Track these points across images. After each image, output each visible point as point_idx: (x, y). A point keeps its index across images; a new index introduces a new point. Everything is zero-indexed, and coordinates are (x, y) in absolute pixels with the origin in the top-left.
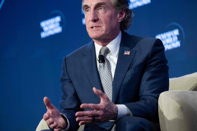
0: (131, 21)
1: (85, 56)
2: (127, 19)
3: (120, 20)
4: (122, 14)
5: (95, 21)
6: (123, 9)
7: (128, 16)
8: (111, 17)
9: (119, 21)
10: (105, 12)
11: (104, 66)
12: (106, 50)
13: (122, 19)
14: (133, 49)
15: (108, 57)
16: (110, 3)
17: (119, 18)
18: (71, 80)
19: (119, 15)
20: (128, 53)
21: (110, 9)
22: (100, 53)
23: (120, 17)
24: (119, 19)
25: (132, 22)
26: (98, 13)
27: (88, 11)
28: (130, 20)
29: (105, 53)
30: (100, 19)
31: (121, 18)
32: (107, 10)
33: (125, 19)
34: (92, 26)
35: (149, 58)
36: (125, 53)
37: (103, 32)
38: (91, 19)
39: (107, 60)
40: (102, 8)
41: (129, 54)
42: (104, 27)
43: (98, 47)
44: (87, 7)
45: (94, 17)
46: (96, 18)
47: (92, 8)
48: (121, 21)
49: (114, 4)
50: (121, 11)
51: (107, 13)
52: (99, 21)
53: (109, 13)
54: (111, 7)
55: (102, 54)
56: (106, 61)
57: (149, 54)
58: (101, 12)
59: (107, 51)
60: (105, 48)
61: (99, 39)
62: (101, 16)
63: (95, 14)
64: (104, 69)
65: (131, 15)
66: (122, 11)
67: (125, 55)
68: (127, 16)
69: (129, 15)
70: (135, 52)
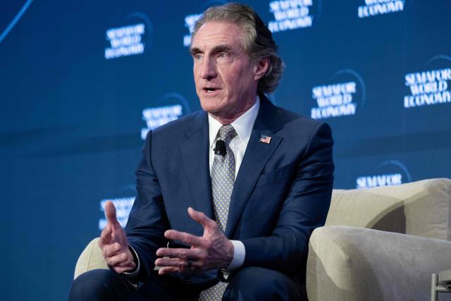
0: (279, 78)
1: (189, 138)
2: (271, 74)
3: (259, 75)
4: (262, 64)
5: (209, 78)
6: (266, 56)
7: (273, 69)
8: (240, 73)
9: (256, 78)
10: (232, 62)
11: (223, 161)
12: (230, 132)
13: (262, 74)
14: (278, 134)
15: (232, 145)
16: (241, 46)
17: (257, 72)
18: (156, 177)
19: (256, 68)
20: (268, 140)
21: (240, 57)
22: (218, 135)
23: (258, 70)
24: (256, 74)
26: (218, 63)
27: (198, 57)
28: (278, 75)
29: (227, 138)
31: (259, 73)
32: (233, 59)
33: (266, 75)
34: (204, 86)
35: (306, 153)
36: (263, 140)
37: (225, 100)
38: (203, 74)
39: (231, 151)
40: (225, 55)
41: (269, 143)
42: (226, 91)
43: (215, 125)
44: (197, 51)
45: (209, 70)
46: (212, 73)
47: (207, 53)
48: (259, 77)
49: (247, 47)
50: (260, 59)
51: (233, 65)
52: (217, 78)
53: (236, 64)
54: (242, 53)
55: (223, 138)
56: (227, 152)
58: (221, 61)
59: (232, 134)
60: (227, 127)
61: (217, 113)
62: (222, 70)
63: (211, 66)
64: (222, 166)
65: (279, 66)
66: (263, 59)
67: (261, 142)
68: (271, 69)
69: (276, 67)
70: (280, 140)
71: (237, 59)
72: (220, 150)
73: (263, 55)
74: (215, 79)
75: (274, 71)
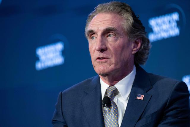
1: (87, 94)
2: (143, 49)
3: (135, 51)
4: (136, 43)
5: (102, 50)
6: (139, 37)
8: (123, 48)
9: (133, 52)
10: (116, 40)
11: (109, 111)
12: (113, 91)
13: (137, 50)
15: (115, 100)
17: (133, 48)
18: (66, 124)
19: (133, 45)
21: (122, 37)
22: (106, 93)
24: (133, 50)
26: (107, 41)
27: (93, 38)
28: (147, 51)
29: (112, 95)
30: (109, 49)
31: (135, 49)
32: (118, 38)
33: (140, 51)
37: (112, 66)
38: (97, 48)
39: (114, 104)
40: (112, 35)
41: (142, 99)
42: (113, 60)
43: (104, 86)
44: (92, 33)
45: (102, 45)
46: (104, 47)
47: (99, 34)
48: (135, 52)
49: (127, 30)
50: (135, 39)
51: (118, 42)
52: (107, 51)
53: (120, 41)
54: (124, 34)
55: (109, 95)
56: (112, 105)
57: (168, 100)
58: (110, 39)
59: (115, 93)
60: (112, 88)
62: (111, 45)
63: (103, 42)
64: (109, 115)
65: (148, 45)
66: (137, 39)
67: (137, 99)
68: (143, 47)
69: (146, 45)
70: (150, 96)
71: (120, 38)
72: (107, 104)
74: (106, 51)
75: (145, 48)
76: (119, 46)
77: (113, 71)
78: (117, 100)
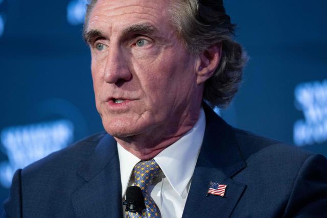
0: (239, 79)
2: (224, 71)
3: (203, 75)
4: (210, 57)
5: (119, 81)
6: (215, 42)
8: (172, 71)
9: (199, 80)
10: (157, 53)
12: (152, 172)
13: (209, 73)
15: (156, 194)
16: (171, 26)
17: (200, 69)
19: (198, 63)
21: (170, 44)
22: (133, 178)
23: (203, 65)
24: (200, 73)
25: (242, 82)
26: (131, 54)
27: (99, 47)
28: (237, 74)
29: (147, 182)
30: (138, 79)
31: (205, 71)
32: (159, 48)
33: (217, 74)
36: (212, 191)
37: (145, 116)
38: (108, 75)
39: (153, 204)
40: (145, 42)
41: (223, 195)
43: (128, 160)
44: (97, 37)
45: (119, 68)
46: (124, 73)
47: (114, 39)
48: (204, 79)
50: (205, 48)
51: (160, 58)
52: (131, 82)
53: (164, 56)
54: (175, 37)
55: (139, 184)
56: (147, 206)
58: (139, 53)
59: (156, 176)
60: (148, 164)
61: (130, 138)
62: (141, 67)
63: (122, 60)
68: (224, 64)
69: (233, 60)
71: (166, 48)
72: (134, 204)
73: (211, 40)
74: (129, 83)
75: (229, 67)
76: (163, 69)
77: (146, 127)
78: (159, 195)
